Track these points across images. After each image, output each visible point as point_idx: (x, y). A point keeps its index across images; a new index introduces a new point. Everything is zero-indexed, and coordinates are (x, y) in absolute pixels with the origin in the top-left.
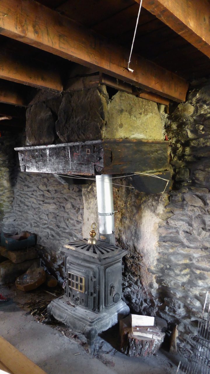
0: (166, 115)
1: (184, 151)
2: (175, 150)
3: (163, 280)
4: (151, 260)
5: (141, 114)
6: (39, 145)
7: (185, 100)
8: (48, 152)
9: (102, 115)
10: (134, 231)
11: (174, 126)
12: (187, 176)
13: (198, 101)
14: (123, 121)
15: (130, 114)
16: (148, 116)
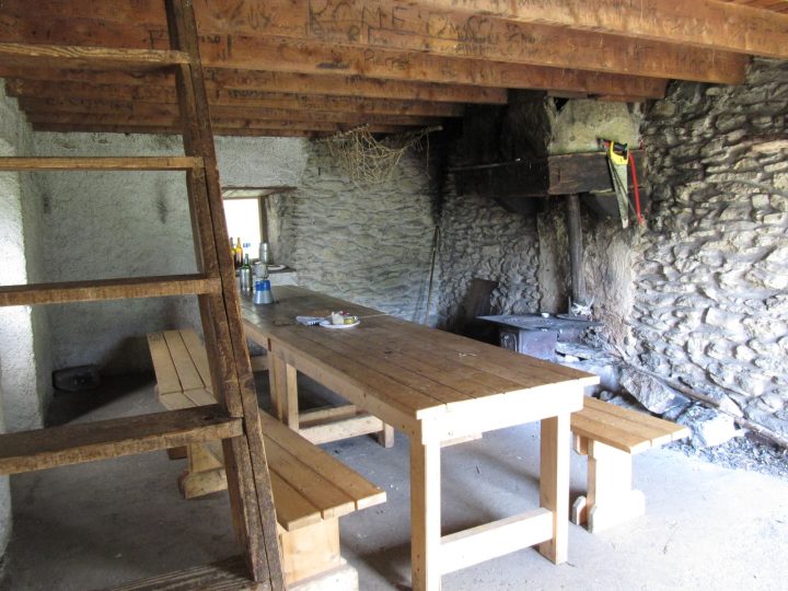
0: (642, 116)
1: (663, 162)
2: (652, 161)
3: (640, 332)
4: (625, 306)
5: (600, 121)
6: (481, 164)
7: (663, 97)
8: (490, 172)
9: (549, 129)
10: (604, 271)
11: (651, 131)
12: (668, 193)
13: (679, 98)
14: (576, 133)
15: (585, 123)
16: (611, 122)
